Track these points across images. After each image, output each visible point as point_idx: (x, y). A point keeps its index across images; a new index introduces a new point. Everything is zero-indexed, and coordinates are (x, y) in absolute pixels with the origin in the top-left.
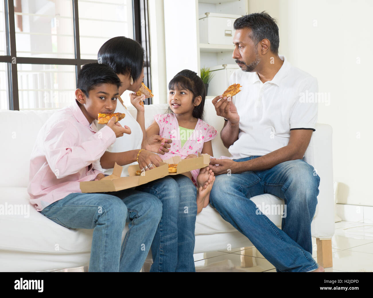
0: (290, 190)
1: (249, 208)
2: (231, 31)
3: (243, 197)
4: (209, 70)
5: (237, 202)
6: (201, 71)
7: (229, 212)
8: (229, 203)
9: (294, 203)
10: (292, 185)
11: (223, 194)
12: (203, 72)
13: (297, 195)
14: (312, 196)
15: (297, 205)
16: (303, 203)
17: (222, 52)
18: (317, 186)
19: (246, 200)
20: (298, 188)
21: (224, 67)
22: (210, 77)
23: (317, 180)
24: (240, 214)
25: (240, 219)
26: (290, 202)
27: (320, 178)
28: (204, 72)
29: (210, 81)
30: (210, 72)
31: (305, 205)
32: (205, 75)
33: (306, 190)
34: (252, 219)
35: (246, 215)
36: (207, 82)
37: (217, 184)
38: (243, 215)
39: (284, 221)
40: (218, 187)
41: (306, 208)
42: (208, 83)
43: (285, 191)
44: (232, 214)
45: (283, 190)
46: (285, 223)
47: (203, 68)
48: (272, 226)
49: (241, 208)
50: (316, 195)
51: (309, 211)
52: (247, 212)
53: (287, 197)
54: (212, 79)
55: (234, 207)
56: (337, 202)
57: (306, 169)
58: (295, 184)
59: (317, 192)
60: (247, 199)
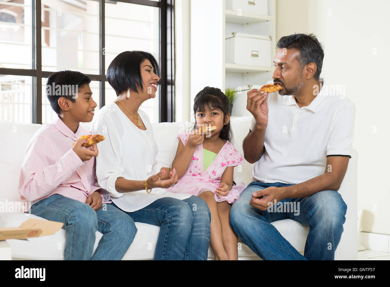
0: (315, 216)
1: (269, 232)
2: (258, 51)
3: (264, 222)
4: (234, 90)
5: (258, 226)
6: (226, 91)
7: (250, 237)
8: (249, 227)
9: (318, 230)
10: (317, 212)
11: (243, 218)
12: (227, 93)
13: (322, 222)
14: (338, 223)
15: (321, 232)
16: (328, 230)
17: (248, 73)
18: (344, 214)
19: (267, 225)
20: (324, 214)
21: (250, 88)
22: (235, 97)
23: (344, 207)
24: (260, 239)
25: (260, 244)
26: (315, 229)
27: (347, 205)
28: (229, 92)
29: (234, 102)
30: (235, 93)
31: (331, 233)
32: (230, 95)
33: (332, 217)
34: (273, 244)
35: (266, 240)
36: (231, 102)
37: (236, 207)
38: (263, 239)
39: (307, 246)
40: (238, 211)
41: (331, 236)
42: (232, 104)
43: (310, 218)
44: (252, 238)
45: (308, 216)
46: (308, 249)
47: (228, 88)
48: (293, 251)
49: (262, 233)
50: (342, 223)
51: (333, 238)
52: (268, 236)
53: (312, 223)
54: (237, 99)
55: (254, 231)
56: (361, 230)
57: (333, 196)
58: (321, 211)
59: (343, 219)
60: (268, 223)
